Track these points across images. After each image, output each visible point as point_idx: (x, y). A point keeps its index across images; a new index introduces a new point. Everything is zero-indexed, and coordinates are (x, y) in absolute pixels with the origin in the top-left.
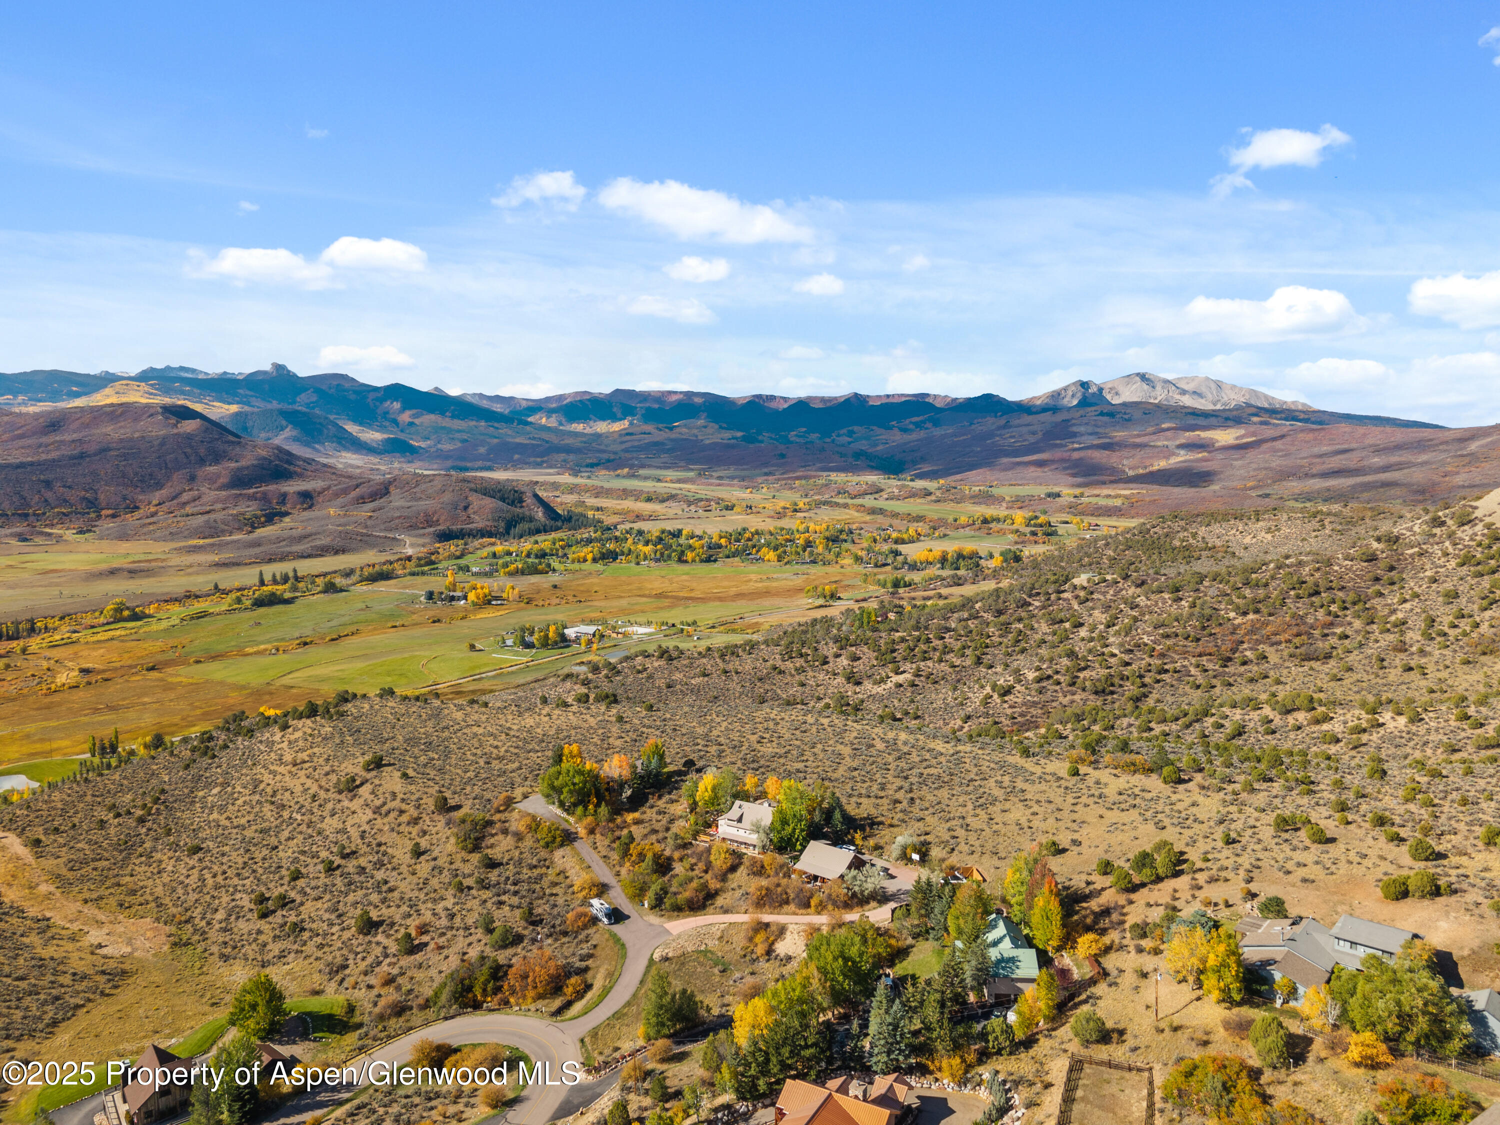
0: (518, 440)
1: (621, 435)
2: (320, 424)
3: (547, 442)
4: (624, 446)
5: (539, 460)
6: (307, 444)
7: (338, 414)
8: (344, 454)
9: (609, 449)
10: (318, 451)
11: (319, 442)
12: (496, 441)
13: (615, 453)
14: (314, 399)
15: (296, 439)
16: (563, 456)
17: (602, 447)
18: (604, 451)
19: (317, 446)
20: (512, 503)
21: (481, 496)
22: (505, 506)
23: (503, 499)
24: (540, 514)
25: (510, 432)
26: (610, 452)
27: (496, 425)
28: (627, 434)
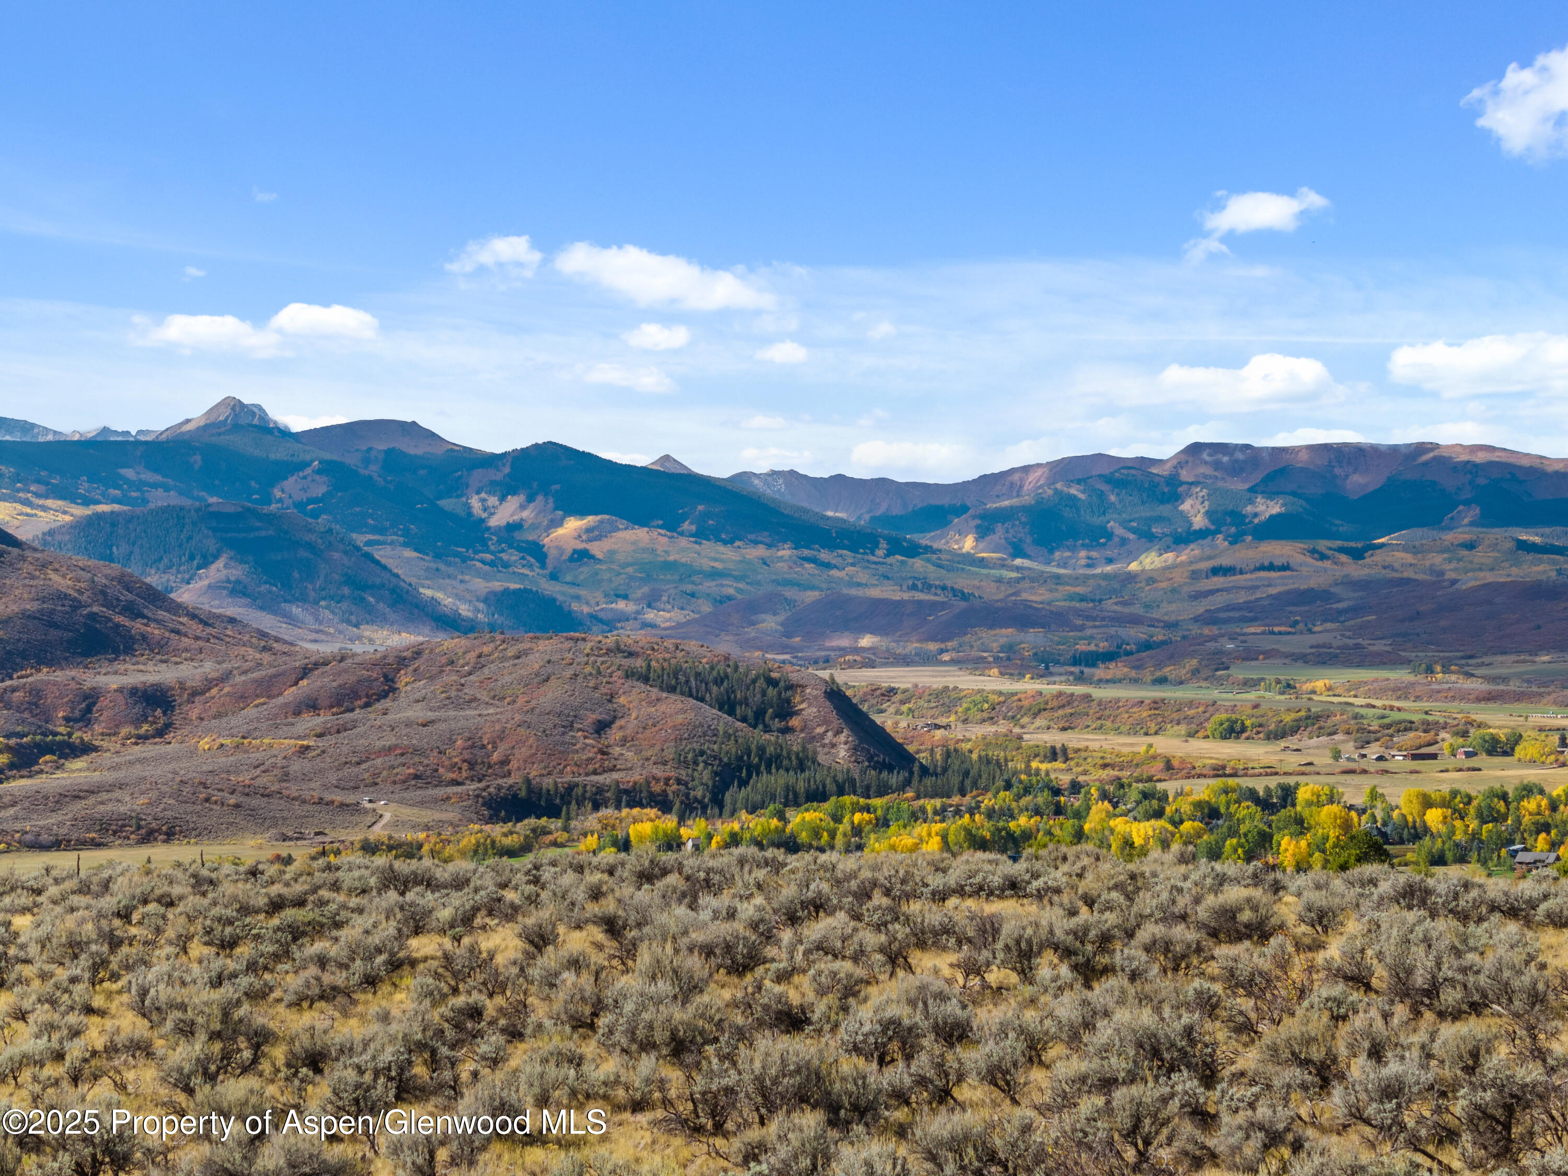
0: (875, 593)
1: (1195, 575)
2: (310, 546)
3: (964, 597)
4: (1200, 607)
5: (932, 647)
6: (268, 605)
7: (382, 531)
8: (367, 631)
9: (1155, 615)
10: (293, 621)
11: (303, 599)
12: (811, 596)
13: (1171, 626)
14: (319, 490)
15: (237, 590)
16: (1006, 634)
17: (1137, 609)
18: (1135, 621)
19: (296, 610)
20: (758, 719)
21: (655, 692)
22: (723, 721)
23: (728, 705)
24: (842, 752)
25: (863, 576)
26: (1152, 623)
27: (824, 555)
28: (1216, 571)
